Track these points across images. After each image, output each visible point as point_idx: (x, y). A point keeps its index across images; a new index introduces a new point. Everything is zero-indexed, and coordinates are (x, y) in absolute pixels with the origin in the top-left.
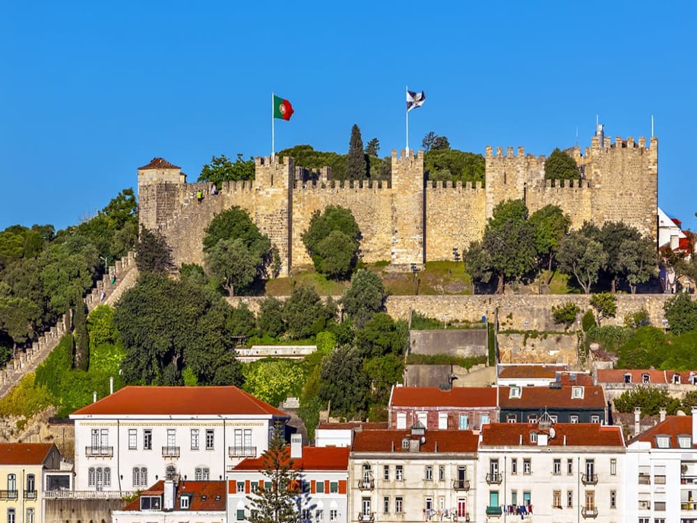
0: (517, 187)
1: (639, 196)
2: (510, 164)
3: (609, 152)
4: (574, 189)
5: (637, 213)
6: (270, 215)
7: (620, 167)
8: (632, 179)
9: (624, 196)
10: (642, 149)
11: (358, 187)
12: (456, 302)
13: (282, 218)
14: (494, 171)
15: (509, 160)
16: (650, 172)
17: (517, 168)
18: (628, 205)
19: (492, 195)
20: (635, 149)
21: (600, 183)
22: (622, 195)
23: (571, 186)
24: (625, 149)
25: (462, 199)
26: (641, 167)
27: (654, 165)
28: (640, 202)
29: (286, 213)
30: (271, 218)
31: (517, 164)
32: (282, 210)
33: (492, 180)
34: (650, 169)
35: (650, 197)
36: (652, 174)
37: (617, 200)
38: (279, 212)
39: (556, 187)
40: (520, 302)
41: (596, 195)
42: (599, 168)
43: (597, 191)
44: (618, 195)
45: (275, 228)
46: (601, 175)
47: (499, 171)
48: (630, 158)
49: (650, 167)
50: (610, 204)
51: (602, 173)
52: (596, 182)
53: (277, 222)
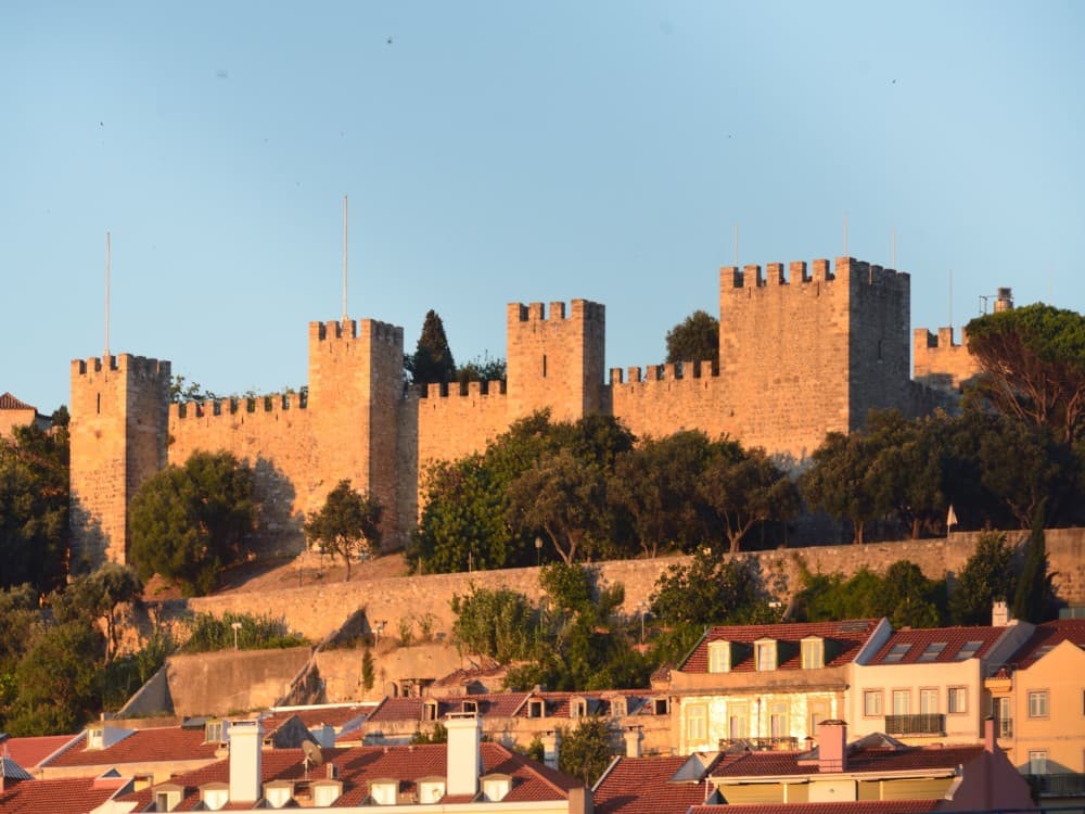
0: (569, 382)
1: (812, 382)
2: (554, 336)
3: (754, 297)
4: (703, 380)
5: (809, 417)
6: (96, 473)
7: (775, 326)
8: (799, 347)
9: (782, 384)
10: (818, 284)
11: (280, 408)
12: (297, 601)
13: (114, 477)
14: (522, 353)
15: (552, 329)
16: (835, 330)
17: (570, 343)
18: (792, 402)
19: (519, 402)
20: (804, 285)
21: (735, 361)
22: (778, 381)
23: (697, 374)
24: (784, 288)
25: (480, 417)
26: (817, 321)
27: (841, 315)
28: (814, 393)
29: (121, 465)
30: (96, 477)
31: (569, 334)
32: (115, 461)
33: (519, 370)
34: (835, 324)
35: (835, 382)
36: (838, 335)
37: (768, 393)
38: (110, 464)
39: (667, 379)
40: (408, 591)
41: (727, 386)
42: (733, 330)
43: (729, 378)
44: (771, 384)
45: (102, 497)
46: (737, 346)
47: (532, 353)
48: (794, 304)
49: (833, 320)
50: (757, 402)
51: (739, 341)
52: (728, 360)
53: (107, 484)
